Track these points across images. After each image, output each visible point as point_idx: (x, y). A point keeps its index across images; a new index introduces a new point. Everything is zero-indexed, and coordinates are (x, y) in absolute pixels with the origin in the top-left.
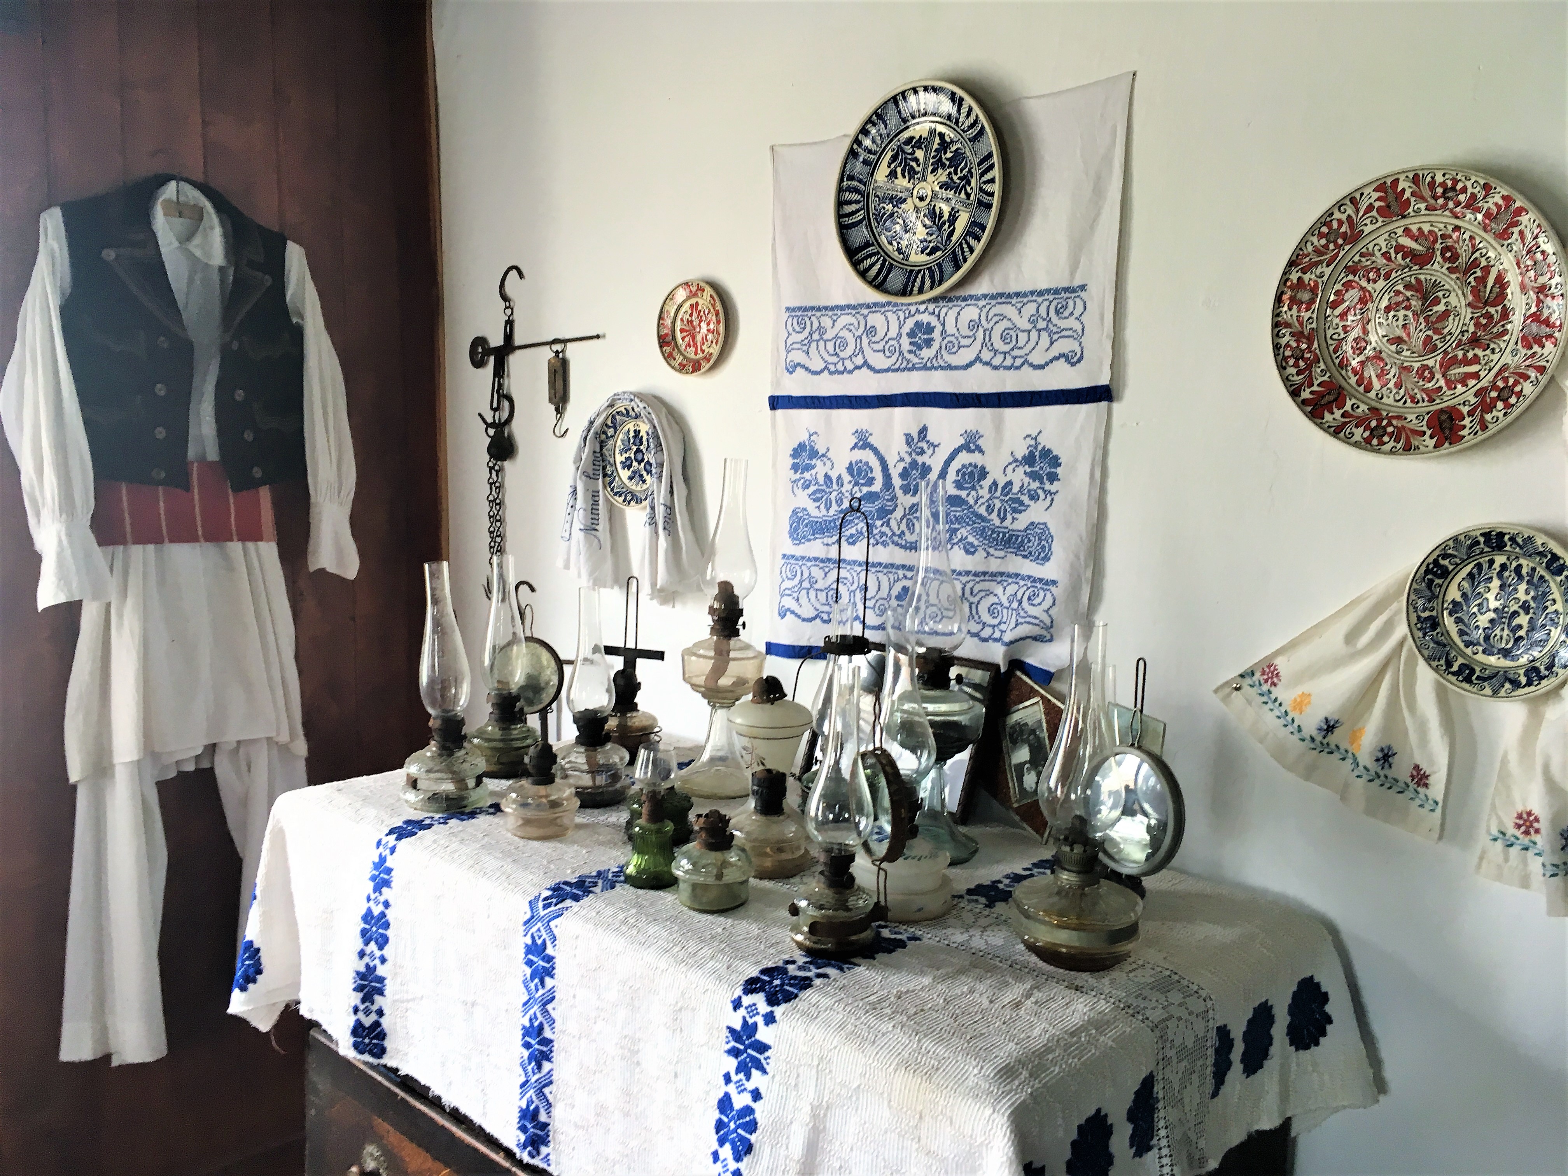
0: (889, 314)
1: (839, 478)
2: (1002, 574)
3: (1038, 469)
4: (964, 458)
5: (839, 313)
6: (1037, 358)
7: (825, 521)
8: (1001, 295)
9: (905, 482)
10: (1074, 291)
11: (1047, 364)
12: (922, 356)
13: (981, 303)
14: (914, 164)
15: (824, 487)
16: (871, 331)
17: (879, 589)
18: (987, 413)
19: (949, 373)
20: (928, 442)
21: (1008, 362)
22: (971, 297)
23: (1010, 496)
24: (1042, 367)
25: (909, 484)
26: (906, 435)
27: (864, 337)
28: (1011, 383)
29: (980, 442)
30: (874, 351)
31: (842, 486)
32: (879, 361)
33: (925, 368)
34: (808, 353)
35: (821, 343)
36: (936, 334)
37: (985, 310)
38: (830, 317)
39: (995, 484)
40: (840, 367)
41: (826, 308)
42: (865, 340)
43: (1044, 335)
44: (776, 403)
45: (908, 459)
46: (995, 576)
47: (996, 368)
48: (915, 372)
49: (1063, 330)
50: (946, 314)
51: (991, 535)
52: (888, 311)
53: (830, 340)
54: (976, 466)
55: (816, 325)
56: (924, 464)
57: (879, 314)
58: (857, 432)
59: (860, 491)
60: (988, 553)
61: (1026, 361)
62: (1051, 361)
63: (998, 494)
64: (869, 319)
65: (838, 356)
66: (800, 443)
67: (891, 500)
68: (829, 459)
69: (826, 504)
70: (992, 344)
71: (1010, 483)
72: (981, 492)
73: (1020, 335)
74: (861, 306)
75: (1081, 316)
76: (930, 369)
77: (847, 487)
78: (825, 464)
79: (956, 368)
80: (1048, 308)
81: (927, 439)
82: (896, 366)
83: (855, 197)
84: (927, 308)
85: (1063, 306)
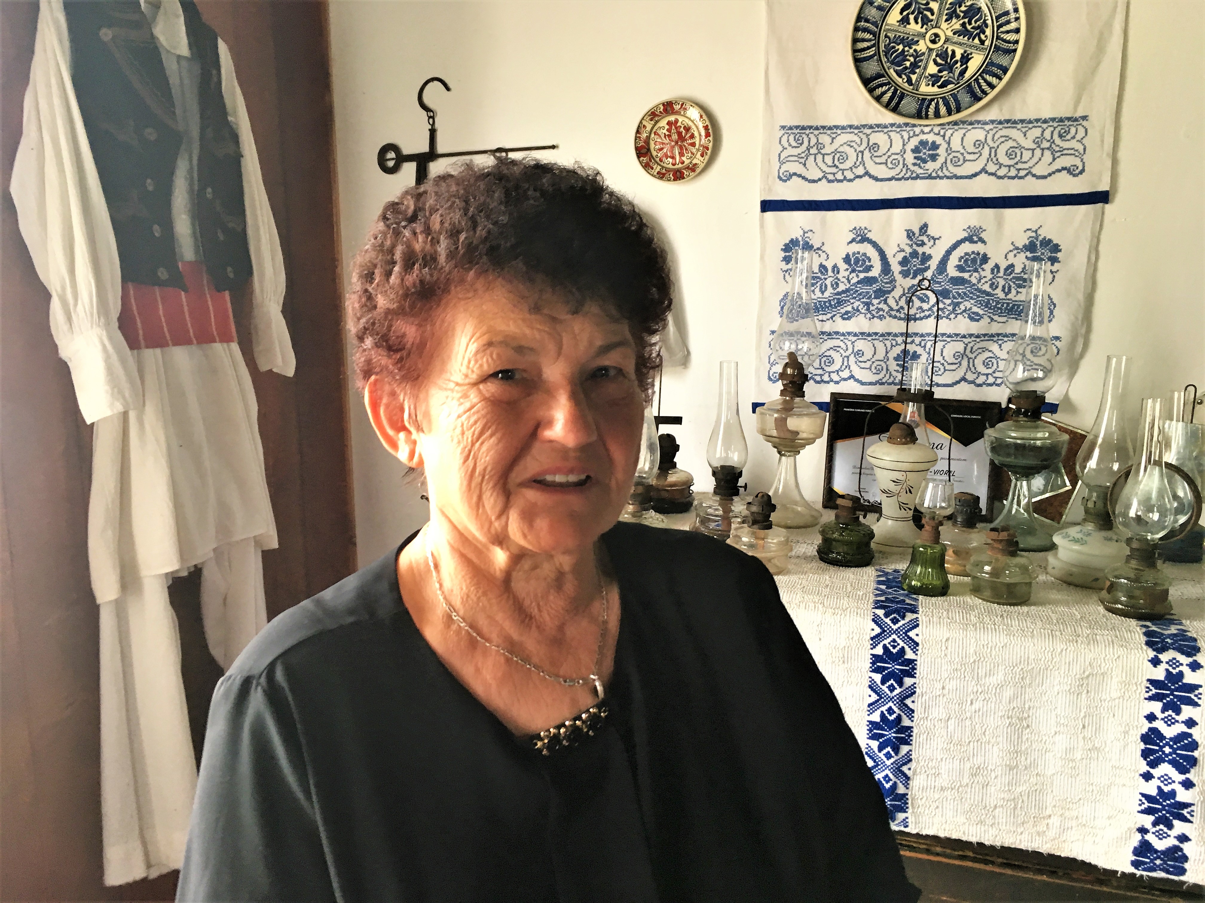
0: (892, 134)
1: (835, 267)
2: (998, 335)
3: (1039, 254)
4: (967, 247)
5: (839, 132)
6: (1038, 170)
7: (820, 302)
8: (1008, 121)
9: (905, 268)
10: (1076, 120)
11: (1050, 175)
12: (926, 168)
13: (987, 127)
14: (928, 14)
15: (819, 275)
16: (874, 147)
17: (875, 353)
18: (990, 212)
19: (954, 180)
20: (928, 236)
21: (1013, 173)
22: (978, 122)
23: (1013, 275)
24: (1044, 177)
25: (909, 270)
26: (907, 231)
27: (866, 152)
28: (1014, 189)
29: (983, 235)
30: (876, 163)
31: (838, 273)
32: (882, 172)
33: (930, 177)
34: (805, 165)
35: (819, 157)
36: (941, 151)
37: (991, 133)
38: (829, 135)
39: (997, 266)
40: (839, 176)
41: (824, 127)
42: (867, 154)
43: (1047, 153)
44: (767, 206)
45: (908, 250)
46: (994, 336)
47: (1000, 178)
48: (918, 180)
49: (1064, 149)
50: (952, 135)
51: (996, 305)
52: (891, 131)
53: (829, 154)
54: (978, 254)
55: (813, 141)
56: (924, 253)
57: (882, 133)
58: (855, 229)
59: (857, 276)
60: (992, 319)
61: (1030, 172)
62: (1054, 173)
63: (1001, 274)
64: (871, 137)
65: (837, 167)
66: (792, 240)
67: (891, 282)
68: (824, 252)
69: (821, 288)
70: (997, 160)
71: (1012, 266)
72: (983, 274)
73: (1024, 152)
74: (864, 126)
75: (1082, 139)
76: (935, 178)
77: (843, 274)
78: (820, 256)
79: (961, 177)
80: (1052, 132)
81: (928, 233)
82: (900, 176)
83: (868, 36)
84: (932, 130)
85: (1065, 132)
